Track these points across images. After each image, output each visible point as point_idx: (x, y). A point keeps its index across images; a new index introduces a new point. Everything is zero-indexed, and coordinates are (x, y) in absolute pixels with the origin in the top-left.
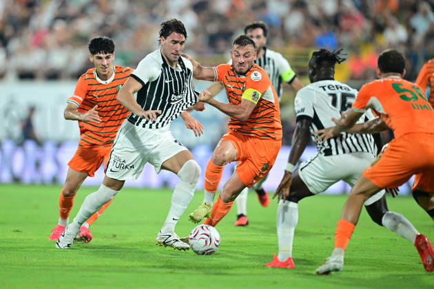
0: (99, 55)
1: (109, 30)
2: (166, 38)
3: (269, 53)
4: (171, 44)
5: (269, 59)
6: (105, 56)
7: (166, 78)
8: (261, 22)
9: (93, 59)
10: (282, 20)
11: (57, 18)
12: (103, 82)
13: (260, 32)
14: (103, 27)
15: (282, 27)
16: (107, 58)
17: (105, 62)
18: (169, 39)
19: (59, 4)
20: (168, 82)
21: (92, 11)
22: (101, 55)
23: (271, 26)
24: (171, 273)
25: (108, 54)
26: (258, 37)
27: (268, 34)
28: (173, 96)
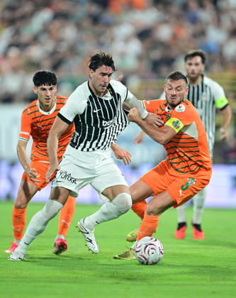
0: (44, 87)
1: (59, 56)
2: (95, 71)
3: (207, 81)
4: (100, 76)
5: (206, 86)
6: (49, 87)
7: (94, 108)
8: (200, 51)
9: (37, 91)
10: (221, 47)
11: (11, 45)
12: (46, 113)
13: (199, 59)
14: (53, 54)
15: (221, 54)
16: (51, 89)
17: (49, 93)
18: (98, 71)
19: (13, 32)
20: (97, 111)
21: (44, 38)
22: (46, 87)
23: (210, 53)
24: (117, 283)
25: (52, 86)
26: (197, 64)
27: (207, 61)
28: (104, 122)
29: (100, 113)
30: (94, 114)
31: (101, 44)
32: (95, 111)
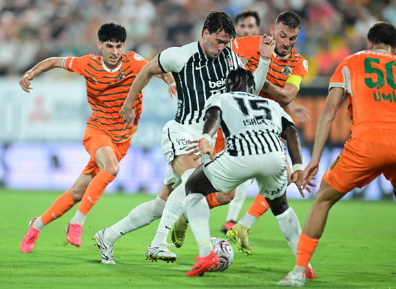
0: (110, 43)
6: (116, 44)
9: (102, 47)
17: (116, 51)
20: (200, 68)
28: (210, 83)
29: (204, 70)
30: (197, 72)
31: (108, 9)
32: (197, 69)
